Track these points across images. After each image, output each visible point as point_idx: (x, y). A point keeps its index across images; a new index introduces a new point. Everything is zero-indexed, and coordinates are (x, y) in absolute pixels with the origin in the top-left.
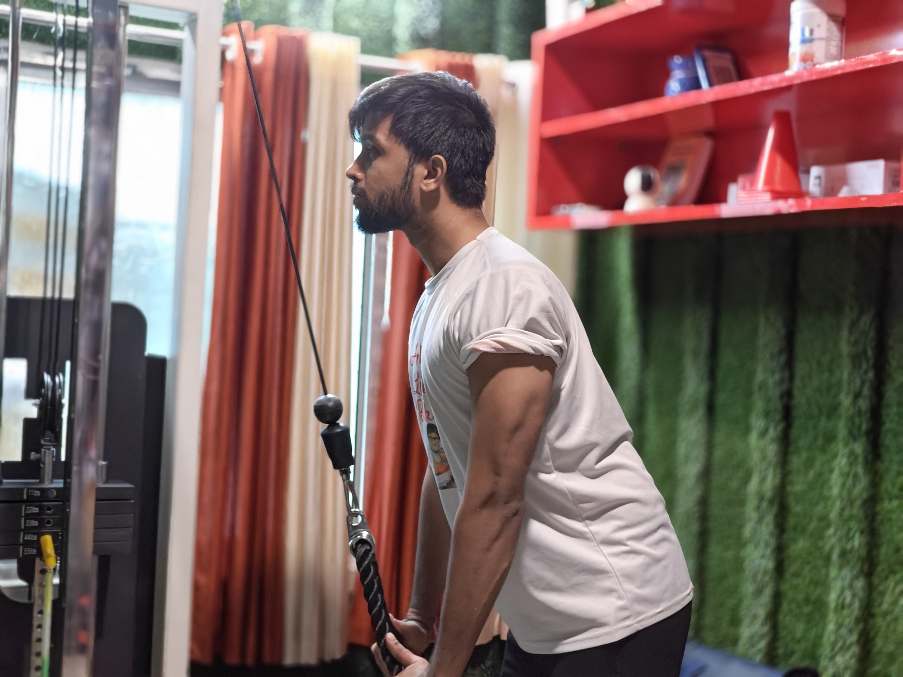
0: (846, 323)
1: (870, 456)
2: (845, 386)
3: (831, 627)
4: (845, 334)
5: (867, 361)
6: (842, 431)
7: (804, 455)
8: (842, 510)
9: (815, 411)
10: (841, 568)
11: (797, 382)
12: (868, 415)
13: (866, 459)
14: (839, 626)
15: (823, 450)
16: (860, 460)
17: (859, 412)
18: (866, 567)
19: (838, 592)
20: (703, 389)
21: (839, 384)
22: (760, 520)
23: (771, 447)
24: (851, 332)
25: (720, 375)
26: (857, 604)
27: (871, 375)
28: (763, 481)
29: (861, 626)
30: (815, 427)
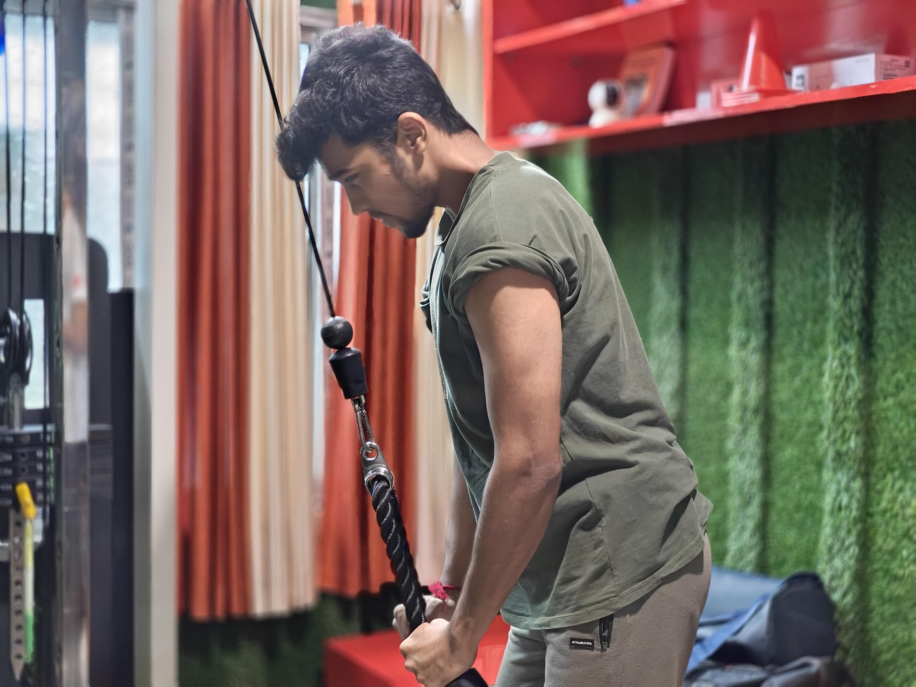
0: (832, 224)
1: (863, 357)
2: (832, 290)
3: (827, 531)
4: (831, 236)
5: (857, 260)
6: (831, 335)
7: (789, 362)
8: (836, 412)
9: (799, 316)
10: (835, 471)
11: (779, 290)
12: (860, 315)
13: (859, 359)
14: (836, 529)
15: (810, 355)
16: (853, 361)
17: (850, 314)
18: (863, 468)
19: (834, 495)
20: (675, 305)
21: (825, 287)
22: (744, 432)
23: (753, 357)
24: (838, 232)
25: (692, 289)
26: (855, 505)
27: (861, 274)
28: (745, 393)
29: (859, 526)
30: (800, 333)
